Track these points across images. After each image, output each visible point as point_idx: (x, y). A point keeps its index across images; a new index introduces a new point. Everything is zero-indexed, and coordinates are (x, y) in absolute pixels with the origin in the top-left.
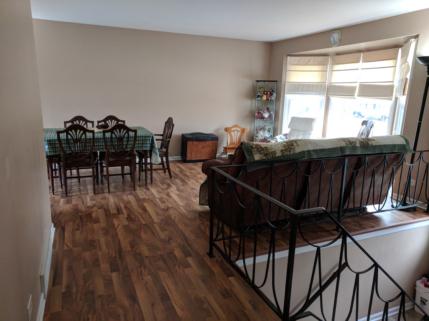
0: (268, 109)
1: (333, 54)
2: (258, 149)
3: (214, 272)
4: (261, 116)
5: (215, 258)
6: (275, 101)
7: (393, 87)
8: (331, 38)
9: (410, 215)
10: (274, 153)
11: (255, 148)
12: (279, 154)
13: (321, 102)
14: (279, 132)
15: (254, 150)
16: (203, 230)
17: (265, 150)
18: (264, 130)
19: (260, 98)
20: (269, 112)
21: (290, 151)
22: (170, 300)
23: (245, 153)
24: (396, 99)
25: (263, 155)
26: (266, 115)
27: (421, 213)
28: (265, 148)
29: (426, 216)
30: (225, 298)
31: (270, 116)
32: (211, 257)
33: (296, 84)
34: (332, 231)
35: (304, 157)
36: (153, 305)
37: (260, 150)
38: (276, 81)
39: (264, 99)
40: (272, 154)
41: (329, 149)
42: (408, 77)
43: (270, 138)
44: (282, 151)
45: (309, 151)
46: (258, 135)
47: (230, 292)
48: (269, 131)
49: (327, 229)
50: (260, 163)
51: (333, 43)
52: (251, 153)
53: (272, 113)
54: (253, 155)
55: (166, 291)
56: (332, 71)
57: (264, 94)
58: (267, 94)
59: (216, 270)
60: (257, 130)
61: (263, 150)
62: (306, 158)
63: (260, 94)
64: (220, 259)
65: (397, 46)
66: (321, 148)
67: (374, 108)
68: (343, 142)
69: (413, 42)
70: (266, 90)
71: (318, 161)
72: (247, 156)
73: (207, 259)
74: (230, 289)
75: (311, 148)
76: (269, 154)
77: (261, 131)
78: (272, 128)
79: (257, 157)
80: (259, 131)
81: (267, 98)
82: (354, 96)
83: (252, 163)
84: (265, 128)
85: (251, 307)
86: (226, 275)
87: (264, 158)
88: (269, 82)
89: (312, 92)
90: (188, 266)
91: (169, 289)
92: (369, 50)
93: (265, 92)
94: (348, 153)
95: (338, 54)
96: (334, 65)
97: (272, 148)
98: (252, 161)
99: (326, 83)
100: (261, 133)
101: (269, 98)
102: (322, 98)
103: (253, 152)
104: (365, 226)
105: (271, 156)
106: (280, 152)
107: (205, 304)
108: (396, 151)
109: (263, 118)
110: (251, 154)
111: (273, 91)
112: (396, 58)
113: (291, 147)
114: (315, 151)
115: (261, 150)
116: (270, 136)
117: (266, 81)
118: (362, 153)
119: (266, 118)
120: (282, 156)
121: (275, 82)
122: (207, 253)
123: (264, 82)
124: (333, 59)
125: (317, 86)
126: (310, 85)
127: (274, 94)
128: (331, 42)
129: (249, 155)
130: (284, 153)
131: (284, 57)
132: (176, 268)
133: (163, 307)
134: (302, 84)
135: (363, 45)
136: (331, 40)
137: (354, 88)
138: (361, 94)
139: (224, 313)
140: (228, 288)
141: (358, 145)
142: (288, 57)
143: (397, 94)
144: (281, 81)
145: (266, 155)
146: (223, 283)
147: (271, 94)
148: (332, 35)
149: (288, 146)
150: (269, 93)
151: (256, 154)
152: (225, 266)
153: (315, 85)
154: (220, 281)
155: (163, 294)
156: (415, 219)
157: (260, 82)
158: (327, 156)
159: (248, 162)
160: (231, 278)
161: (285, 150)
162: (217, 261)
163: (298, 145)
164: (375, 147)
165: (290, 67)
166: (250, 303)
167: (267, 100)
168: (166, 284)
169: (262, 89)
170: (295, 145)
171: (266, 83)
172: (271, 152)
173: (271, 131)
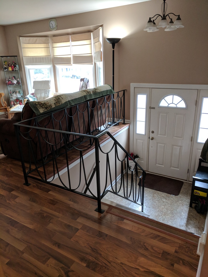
0: (14, 77)
1: (51, 36)
2: (40, 105)
3: (36, 194)
4: (11, 82)
5: (31, 185)
6: (19, 71)
7: (92, 56)
8: (50, 24)
9: (118, 127)
10: (50, 106)
11: (38, 105)
12: (53, 106)
13: (50, 69)
14: (27, 94)
15: (38, 106)
16: (10, 171)
17: (45, 105)
18: (15, 92)
19: (7, 69)
20: (15, 79)
21: (59, 103)
22: (19, 223)
23: (33, 109)
24: (95, 64)
25: (45, 108)
26: (15, 82)
27: (121, 125)
28: (44, 103)
29: (124, 125)
30: (54, 205)
31: (18, 83)
32: (28, 186)
33: (30, 58)
34: (88, 146)
35: (67, 105)
36: (8, 231)
37: (41, 105)
38: (17, 56)
39: (10, 70)
40: (50, 107)
41: (79, 98)
42: (102, 50)
43: (21, 98)
44: (55, 104)
45: (69, 101)
46: (12, 97)
47: (54, 200)
48: (19, 93)
49: (85, 146)
50: (44, 114)
51: (52, 28)
52: (36, 108)
53: (18, 80)
54: (38, 110)
55: (11, 219)
56: (53, 47)
57: (9, 66)
58: (11, 66)
59: (37, 191)
60: (10, 93)
61: (44, 105)
62: (69, 106)
63: (6, 67)
64: (35, 185)
65: (90, 31)
66: (75, 98)
67: (67, 71)
68: (84, 93)
69: (101, 29)
70: (9, 63)
71: (75, 106)
72: (34, 111)
73: (26, 188)
74: (54, 199)
75: (70, 99)
76: (48, 107)
77: (14, 94)
78: (22, 91)
79: (41, 111)
80: (12, 94)
81: (12, 69)
82: (71, 63)
83: (39, 115)
84: (16, 91)
85: (73, 203)
86: (46, 192)
87: (46, 110)
88: (10, 57)
89: (43, 62)
90: (16, 197)
91: (12, 216)
92: (73, 33)
93: (10, 65)
94: (88, 99)
95: (54, 36)
96: (53, 43)
97: (49, 103)
98: (39, 114)
99: (51, 56)
100: (14, 95)
101: (14, 69)
102: (50, 66)
103: (38, 108)
104: (102, 138)
105: (50, 109)
106: (54, 105)
107: (44, 213)
108: (109, 94)
109: (13, 84)
110: (37, 110)
111: (15, 64)
112: (90, 39)
113: (59, 100)
114: (72, 100)
115: (43, 106)
116: (21, 96)
117: (8, 56)
118: (94, 98)
119: (15, 84)
120: (56, 107)
121: (15, 57)
122: (24, 184)
123: (6, 57)
124: (52, 39)
125: (45, 58)
126: (40, 57)
127: (17, 66)
128: (51, 27)
129: (35, 110)
130: (56, 105)
131: (18, 37)
132: (8, 201)
133: (16, 229)
134: (35, 57)
135: (69, 30)
136: (50, 26)
137: (70, 58)
138: (75, 63)
139: (59, 213)
140: (52, 199)
141: (92, 93)
142: (21, 38)
143: (95, 61)
144: (19, 56)
145: (46, 108)
146: (47, 197)
147: (15, 66)
148: (51, 22)
149: (57, 100)
150: (13, 65)
151: (40, 109)
152: (41, 187)
153: (44, 57)
154: (44, 197)
155: (10, 221)
156: (121, 128)
157: (4, 57)
158: (79, 103)
159: (37, 115)
160: (50, 192)
161: (56, 103)
162: (34, 186)
163: (63, 99)
164: (99, 93)
165: (24, 45)
166: (70, 200)
167: (13, 70)
168: (7, 215)
169: (6, 63)
170: (61, 98)
171: (8, 58)
172: (49, 106)
173: (21, 93)
